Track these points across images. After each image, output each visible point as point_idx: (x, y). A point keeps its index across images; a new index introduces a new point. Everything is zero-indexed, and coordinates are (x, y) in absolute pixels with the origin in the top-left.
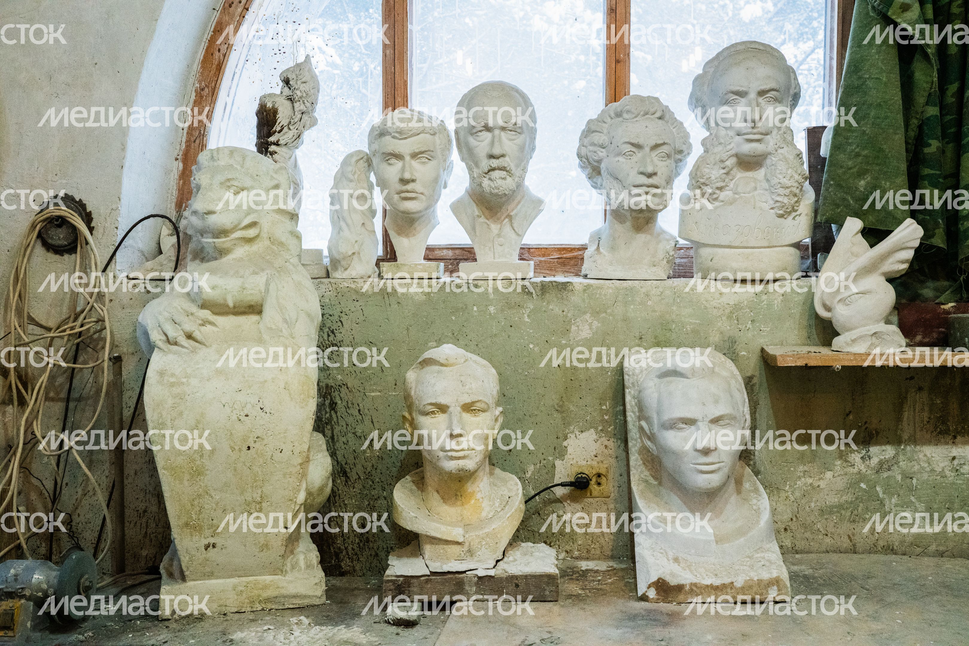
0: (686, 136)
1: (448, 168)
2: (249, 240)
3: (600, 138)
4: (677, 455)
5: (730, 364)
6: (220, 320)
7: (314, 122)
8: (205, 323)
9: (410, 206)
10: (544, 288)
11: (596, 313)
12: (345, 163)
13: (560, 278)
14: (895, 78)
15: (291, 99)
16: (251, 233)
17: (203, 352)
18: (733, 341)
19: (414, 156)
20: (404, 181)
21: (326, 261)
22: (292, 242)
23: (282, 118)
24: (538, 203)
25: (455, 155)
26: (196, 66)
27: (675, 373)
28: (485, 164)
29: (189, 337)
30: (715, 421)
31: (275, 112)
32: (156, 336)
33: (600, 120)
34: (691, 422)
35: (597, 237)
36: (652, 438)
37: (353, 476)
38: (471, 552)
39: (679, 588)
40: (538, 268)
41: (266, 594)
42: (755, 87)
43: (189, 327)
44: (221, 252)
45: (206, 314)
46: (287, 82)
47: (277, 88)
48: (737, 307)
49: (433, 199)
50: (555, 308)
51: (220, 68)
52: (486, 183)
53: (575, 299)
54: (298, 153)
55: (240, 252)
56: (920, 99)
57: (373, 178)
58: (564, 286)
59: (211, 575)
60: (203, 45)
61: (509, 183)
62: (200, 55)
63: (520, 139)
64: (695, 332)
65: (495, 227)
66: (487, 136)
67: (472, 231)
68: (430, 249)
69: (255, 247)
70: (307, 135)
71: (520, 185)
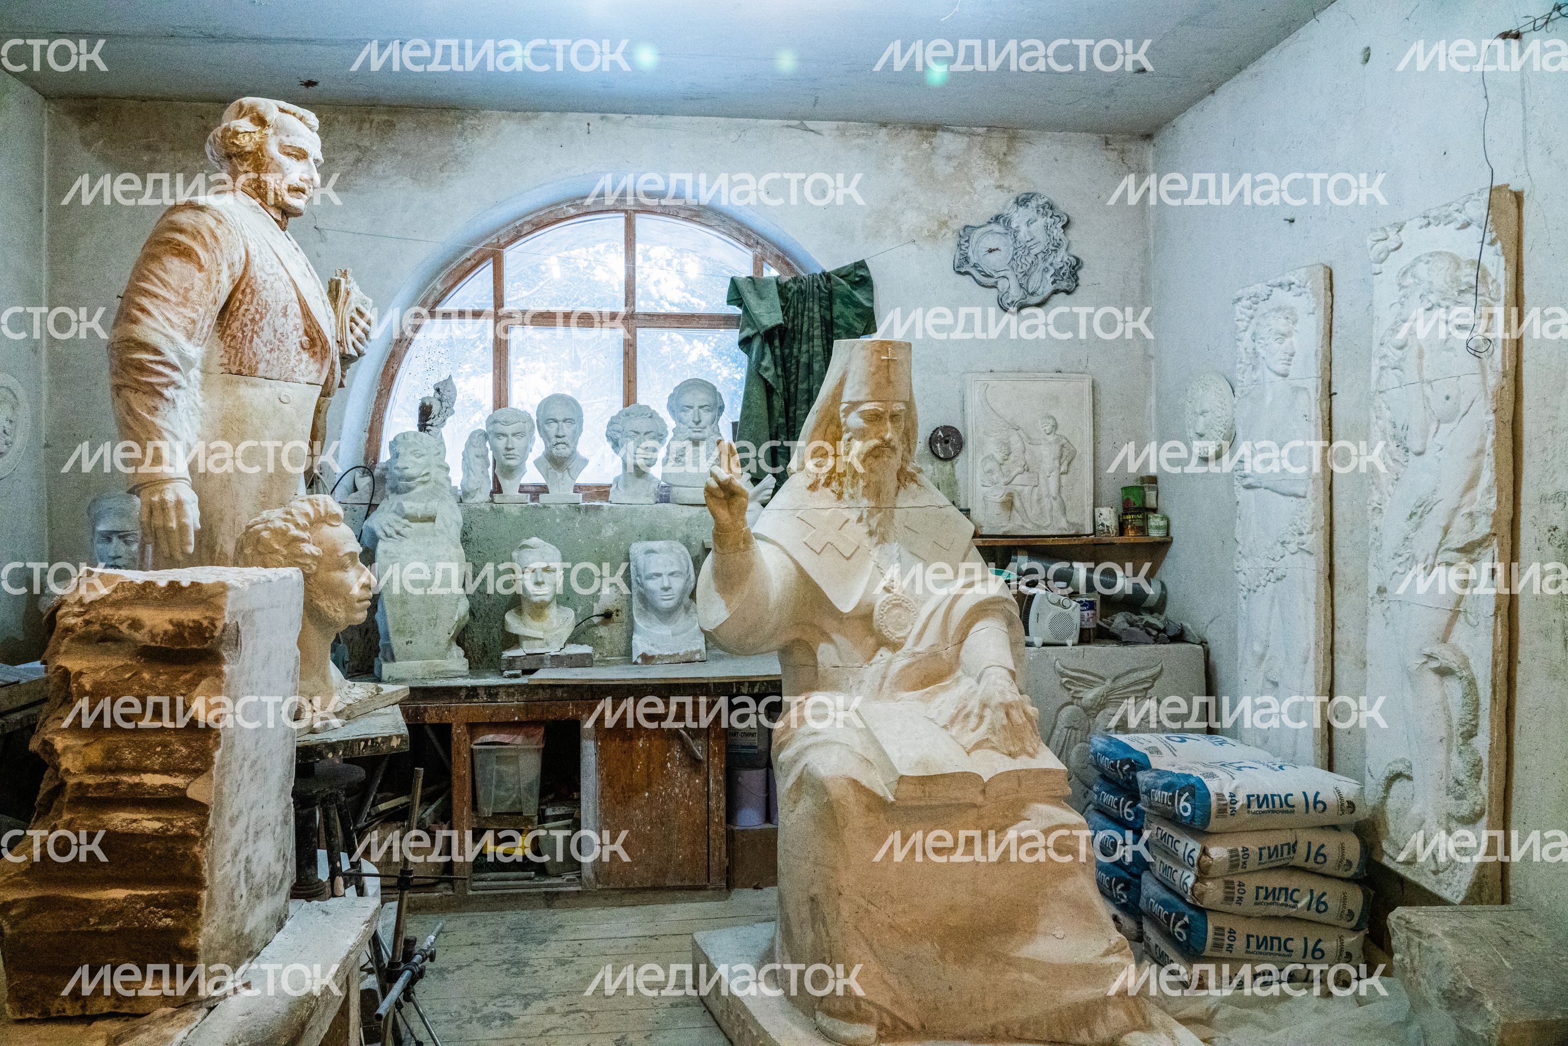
0: (664, 427)
1: (531, 440)
2: (424, 483)
3: (619, 427)
4: (653, 592)
5: (684, 549)
6: (413, 525)
7: (453, 412)
8: (406, 526)
9: (512, 463)
10: (587, 508)
11: (616, 522)
12: (472, 436)
13: (597, 503)
14: (765, 403)
15: (440, 400)
16: (426, 478)
17: (405, 541)
18: (688, 537)
19: (514, 435)
20: (508, 449)
21: (460, 493)
22: (447, 483)
23: (435, 410)
24: (585, 462)
25: (536, 433)
26: (379, 377)
27: (652, 551)
28: (554, 440)
29: (398, 533)
30: (672, 574)
31: (431, 407)
32: (380, 533)
33: (618, 416)
34: (659, 575)
35: (617, 480)
36: (641, 585)
37: (478, 615)
38: (547, 644)
39: (653, 657)
40: (585, 498)
41: (437, 669)
42: (697, 404)
43: (398, 528)
44: (410, 489)
45: (406, 521)
46: (438, 390)
47: (431, 392)
48: (690, 519)
49: (524, 458)
50: (593, 519)
51: (393, 378)
52: (554, 451)
53: (605, 514)
54: (443, 430)
55: (420, 489)
56: (777, 414)
57: (488, 445)
58: (598, 507)
59: (408, 659)
60: (384, 363)
61: (568, 451)
62: (381, 370)
63: (573, 427)
64: (669, 532)
65: (559, 475)
66: (555, 425)
67: (546, 476)
68: (522, 486)
69: (427, 486)
70: (449, 420)
71: (574, 452)
